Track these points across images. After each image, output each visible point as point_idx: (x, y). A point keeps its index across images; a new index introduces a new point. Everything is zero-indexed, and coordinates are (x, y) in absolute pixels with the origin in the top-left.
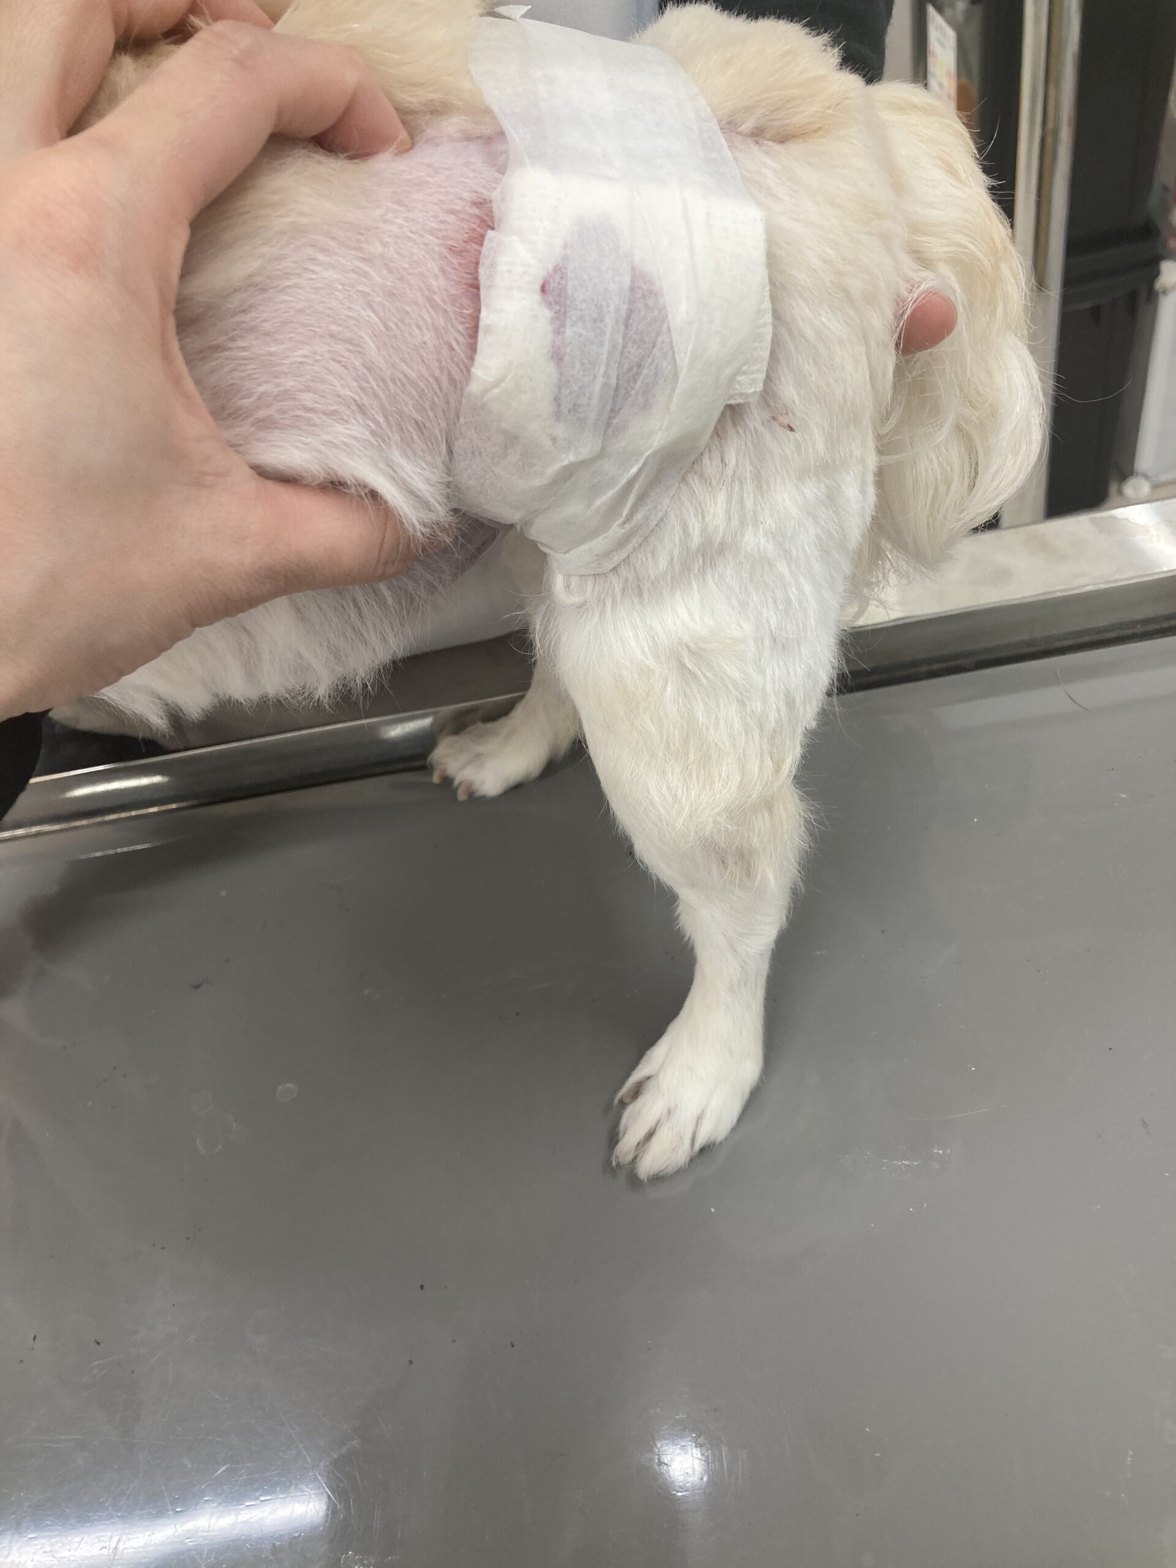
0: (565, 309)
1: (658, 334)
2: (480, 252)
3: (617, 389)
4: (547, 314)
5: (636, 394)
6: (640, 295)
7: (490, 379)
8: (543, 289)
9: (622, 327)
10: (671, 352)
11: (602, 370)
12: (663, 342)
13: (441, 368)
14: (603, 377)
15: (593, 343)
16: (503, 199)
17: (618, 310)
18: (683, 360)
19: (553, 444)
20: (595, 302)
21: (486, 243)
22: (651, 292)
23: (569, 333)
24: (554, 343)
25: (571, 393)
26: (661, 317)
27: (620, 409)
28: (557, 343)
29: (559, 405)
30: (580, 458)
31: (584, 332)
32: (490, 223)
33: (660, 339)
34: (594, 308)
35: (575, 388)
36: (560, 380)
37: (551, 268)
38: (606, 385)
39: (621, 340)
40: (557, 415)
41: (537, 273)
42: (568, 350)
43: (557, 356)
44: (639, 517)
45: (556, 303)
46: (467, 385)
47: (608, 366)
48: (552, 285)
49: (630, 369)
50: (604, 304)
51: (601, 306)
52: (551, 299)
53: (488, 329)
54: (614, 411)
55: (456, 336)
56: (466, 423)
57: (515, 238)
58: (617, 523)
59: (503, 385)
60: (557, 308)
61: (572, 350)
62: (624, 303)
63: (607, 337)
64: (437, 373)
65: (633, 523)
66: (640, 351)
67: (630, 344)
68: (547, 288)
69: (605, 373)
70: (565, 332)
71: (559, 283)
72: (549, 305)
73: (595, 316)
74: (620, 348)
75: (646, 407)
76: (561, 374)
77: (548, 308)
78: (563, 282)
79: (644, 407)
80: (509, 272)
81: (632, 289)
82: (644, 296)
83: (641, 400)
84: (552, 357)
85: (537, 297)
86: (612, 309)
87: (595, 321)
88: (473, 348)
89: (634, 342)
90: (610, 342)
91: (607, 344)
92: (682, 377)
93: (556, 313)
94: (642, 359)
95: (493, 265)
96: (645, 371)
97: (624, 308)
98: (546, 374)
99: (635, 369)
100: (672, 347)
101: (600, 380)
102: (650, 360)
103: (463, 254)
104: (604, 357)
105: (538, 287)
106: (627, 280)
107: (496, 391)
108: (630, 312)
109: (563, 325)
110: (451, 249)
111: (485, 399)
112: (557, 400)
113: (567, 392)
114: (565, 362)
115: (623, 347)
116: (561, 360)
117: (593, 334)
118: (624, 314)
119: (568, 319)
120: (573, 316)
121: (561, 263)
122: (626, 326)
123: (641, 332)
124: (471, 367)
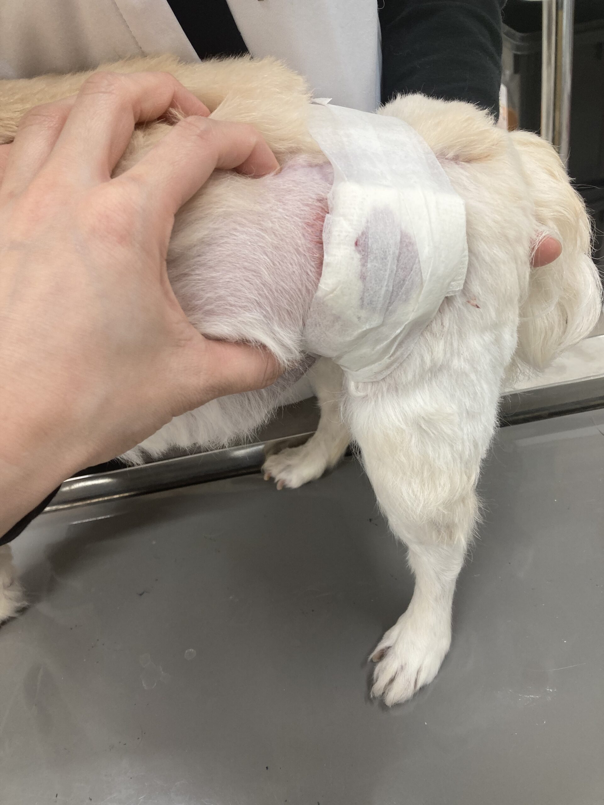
0: (368, 254)
1: (414, 264)
2: (322, 226)
3: (392, 292)
4: (358, 256)
5: (402, 294)
6: (405, 245)
7: (328, 290)
8: (356, 244)
9: (396, 261)
10: (420, 273)
11: (386, 283)
12: (416, 268)
13: (302, 284)
14: (386, 286)
15: (381, 270)
16: (333, 198)
17: (394, 253)
18: (426, 276)
19: (359, 320)
20: (383, 249)
21: (326, 220)
22: (410, 243)
23: (369, 265)
25: (369, 295)
26: (415, 256)
27: (393, 302)
28: (363, 271)
29: (363, 301)
30: (372, 326)
31: (377, 265)
32: (327, 211)
33: (415, 266)
34: (382, 253)
35: (372, 292)
36: (364, 289)
37: (360, 233)
38: (387, 290)
39: (395, 268)
40: (362, 306)
41: (353, 236)
42: (369, 274)
43: (363, 277)
44: (398, 353)
45: (363, 251)
46: (316, 292)
47: (388, 281)
48: (361, 242)
49: (400, 282)
50: (387, 250)
51: (386, 252)
52: (360, 248)
53: (328, 265)
54: (390, 303)
55: (311, 269)
56: (313, 311)
57: (342, 218)
58: (387, 357)
59: (335, 292)
60: (363, 253)
61: (370, 274)
62: (397, 249)
63: (389, 266)
64: (300, 286)
65: (395, 356)
66: (405, 273)
67: (399, 270)
68: (358, 243)
69: (386, 285)
70: (367, 265)
71: (364, 241)
72: (359, 252)
73: (382, 256)
74: (394, 272)
75: (406, 301)
76: (365, 286)
77: (359, 253)
78: (366, 240)
79: (405, 300)
80: (339, 235)
81: (401, 242)
82: (407, 246)
83: (404, 297)
84: (360, 278)
85: (353, 248)
86: (391, 252)
87: (382, 259)
88: (320, 274)
89: (402, 269)
90: (390, 269)
91: (388, 270)
92: (425, 285)
93: (363, 256)
94: (405, 277)
95: (330, 232)
96: (407, 283)
97: (397, 252)
98: (358, 285)
99: (402, 282)
100: (420, 270)
101: (384, 289)
102: (409, 277)
103: (314, 226)
104: (387, 277)
105: (354, 243)
106: (399, 237)
107: (331, 295)
108: (400, 253)
109: (366, 262)
110: (308, 224)
111: (325, 299)
112: (362, 299)
113: (367, 295)
114: (367, 280)
115: (396, 271)
116: (365, 279)
117: (381, 266)
118: (397, 254)
119: (369, 259)
120: (372, 257)
121: (365, 230)
122: (398, 261)
123: (406, 263)
124: (318, 284)
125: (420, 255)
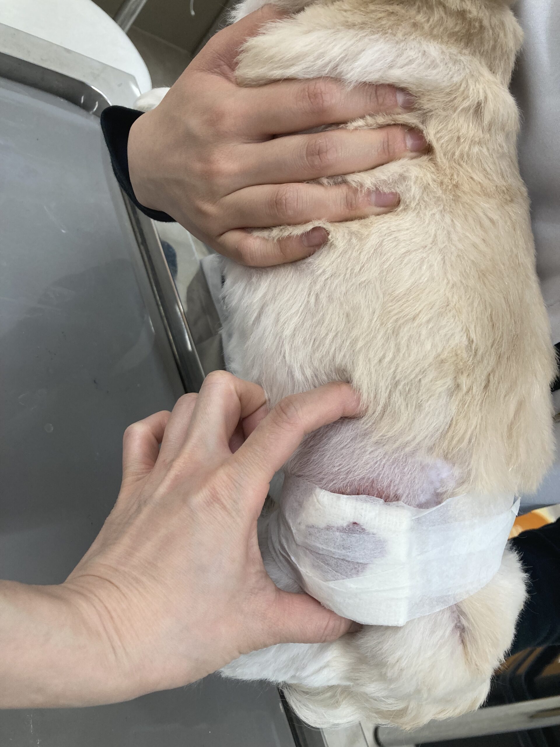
0: (347, 533)
1: (341, 574)
2: (373, 496)
3: (319, 554)
4: (345, 525)
5: (318, 562)
6: (356, 566)
7: (320, 497)
8: (355, 523)
9: (342, 558)
10: (334, 579)
12: (338, 576)
13: (325, 475)
15: (335, 544)
16: (397, 506)
17: (348, 556)
18: (331, 584)
19: (298, 524)
22: (358, 571)
23: (338, 534)
24: (334, 527)
25: (316, 533)
26: (348, 576)
27: (312, 554)
29: (311, 527)
30: (294, 535)
31: (338, 541)
32: (388, 500)
33: (339, 574)
34: (348, 546)
35: (317, 535)
36: (320, 528)
37: (364, 527)
38: (319, 549)
39: (336, 557)
40: (308, 526)
41: (361, 521)
42: (331, 533)
43: (328, 528)
44: (281, 558)
45: (349, 529)
47: (327, 550)
48: (357, 527)
49: (327, 561)
50: (350, 551)
51: (349, 549)
52: (351, 527)
53: (339, 498)
54: (311, 551)
55: (338, 484)
57: (377, 512)
59: (317, 503)
60: (347, 529)
62: (351, 559)
63: (337, 551)
66: (334, 565)
67: (336, 561)
68: (355, 525)
70: (338, 532)
72: (348, 526)
73: (345, 546)
75: (314, 566)
78: (358, 532)
81: (358, 563)
82: (356, 568)
83: (316, 564)
84: (328, 526)
85: (352, 521)
86: (348, 554)
88: (334, 491)
89: (336, 562)
90: (335, 552)
91: (334, 550)
92: (325, 583)
93: (345, 528)
94: (331, 566)
95: (366, 501)
96: (326, 567)
97: (349, 559)
98: (322, 522)
100: (336, 580)
101: (321, 546)
102: (330, 569)
103: (372, 489)
104: (329, 549)
105: (356, 521)
106: (361, 561)
107: (316, 500)
108: (349, 562)
109: (341, 531)
110: (373, 482)
111: (313, 495)
113: (316, 531)
114: (327, 531)
115: (334, 558)
116: (327, 530)
117: (338, 544)
118: (347, 559)
119: (343, 534)
120: (345, 536)
121: (366, 532)
122: (343, 560)
123: (341, 566)
124: (326, 490)
125: (348, 579)
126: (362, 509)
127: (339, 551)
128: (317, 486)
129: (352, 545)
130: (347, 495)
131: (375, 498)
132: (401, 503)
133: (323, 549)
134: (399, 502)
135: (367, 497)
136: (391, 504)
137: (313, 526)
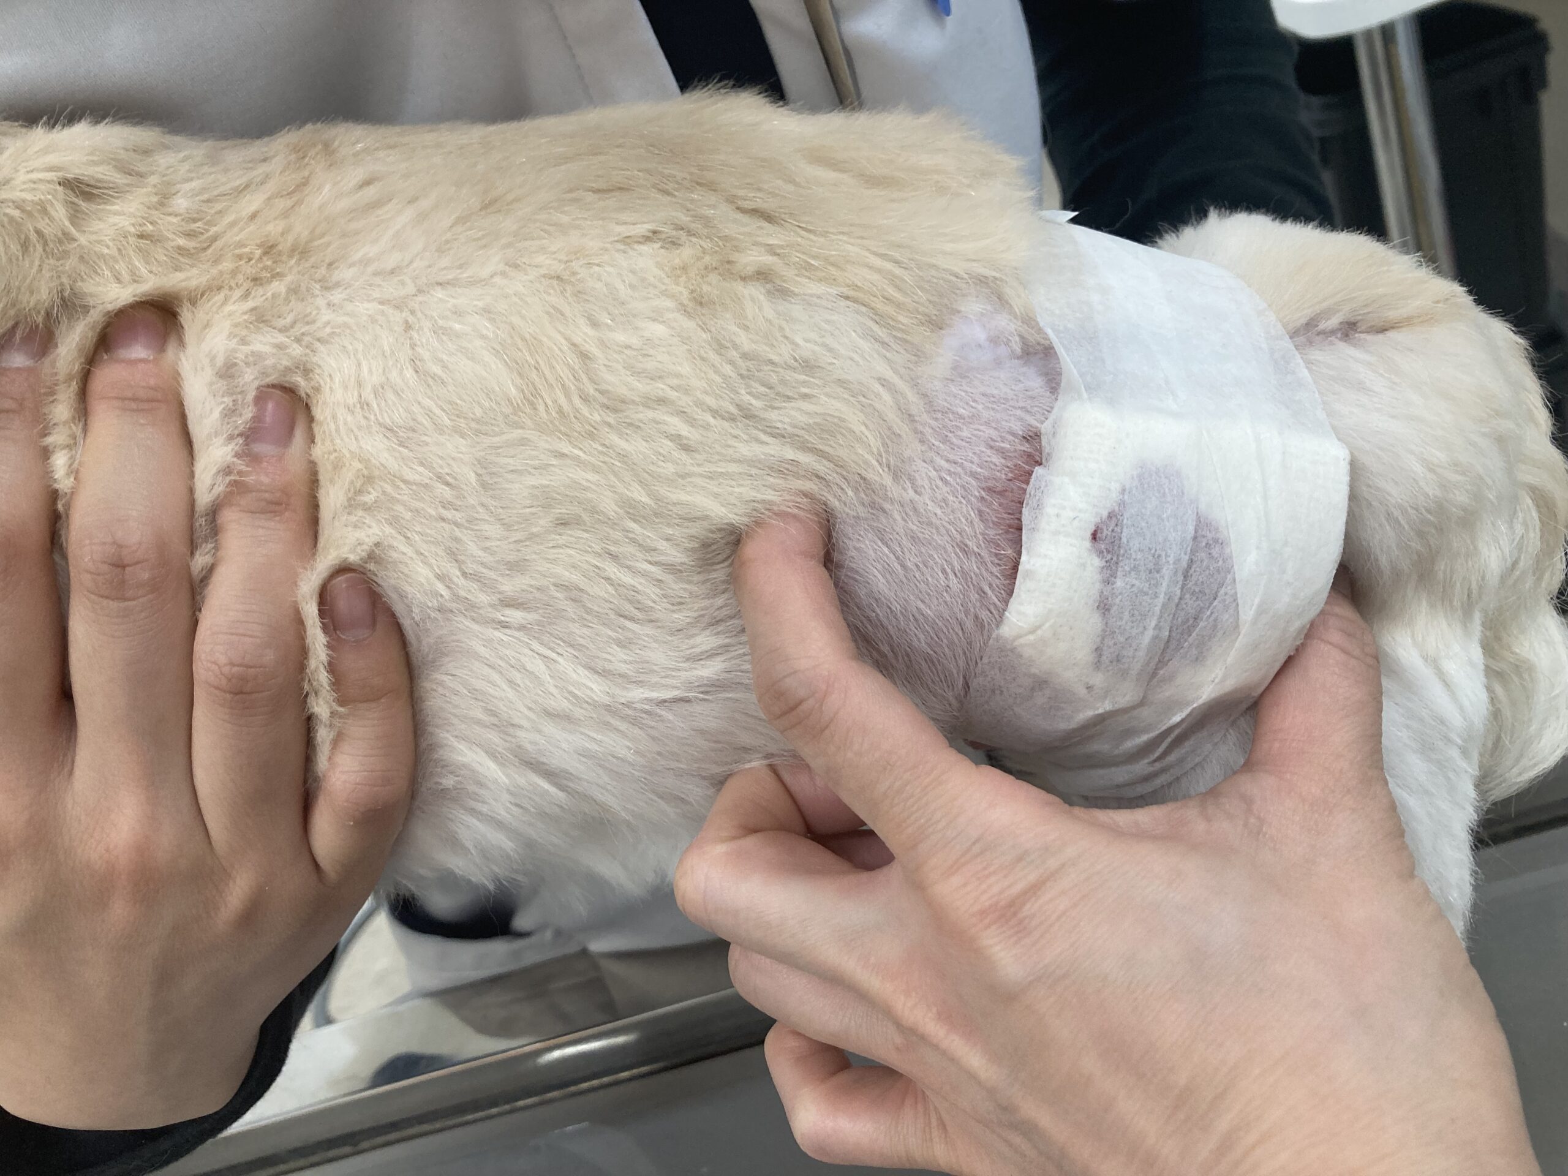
0: (1118, 559)
1: (1221, 585)
2: (1025, 490)
3: (1168, 641)
4: (1097, 562)
5: (1190, 645)
6: (1204, 544)
7: (1025, 626)
8: (1094, 536)
9: (1181, 578)
10: (1234, 604)
11: (1154, 623)
12: (1226, 594)
14: (1154, 629)
15: (1146, 594)
16: (1054, 434)
17: (1178, 561)
18: (1247, 614)
19: (1089, 692)
20: (1153, 551)
22: (1216, 541)
23: (1119, 583)
24: (1102, 592)
25: (1115, 644)
26: (1226, 568)
27: (1169, 661)
28: (1105, 593)
29: (1100, 655)
30: (1117, 706)
31: (1137, 583)
32: (1038, 459)
33: (1222, 591)
34: (1151, 558)
35: (1122, 639)
36: (1104, 631)
37: (1105, 514)
38: (1156, 638)
39: (1178, 592)
40: (1097, 665)
41: (1089, 519)
42: (1117, 601)
43: (1104, 607)
44: (1172, 758)
45: (1108, 552)
47: (1161, 617)
48: (1105, 532)
49: (1186, 621)
50: (1163, 554)
51: (1159, 556)
52: (1103, 546)
53: (1029, 574)
54: (1162, 663)
55: (991, 577)
56: (989, 663)
57: (1066, 480)
58: (1146, 761)
59: (1039, 632)
60: (1109, 557)
61: (1121, 601)
62: (1185, 553)
63: (1163, 588)
65: (1165, 762)
66: (1199, 602)
67: (1188, 596)
68: (1099, 535)
69: (1156, 625)
70: (1114, 583)
71: (1113, 531)
72: (1100, 553)
73: (1151, 566)
74: (1176, 600)
75: (1199, 659)
76: (1106, 624)
77: (1099, 557)
78: (1118, 529)
79: (1197, 659)
81: (1195, 538)
82: (1208, 545)
83: (1194, 651)
84: (1098, 607)
85: (1088, 544)
86: (1171, 560)
87: (1150, 572)
88: (1009, 592)
89: (1193, 594)
90: (1165, 594)
91: (1162, 596)
92: (1244, 630)
93: (1107, 562)
94: (1200, 611)
95: (1039, 506)
96: (1202, 624)
97: (1185, 559)
98: (1093, 623)
99: (1191, 621)
100: (1235, 600)
101: (1150, 633)
102: (1209, 613)
103: (1007, 494)
104: (1157, 609)
105: (1089, 535)
106: (1191, 529)
107: (1031, 637)
108: (1191, 561)
109: (1114, 575)
111: (1016, 643)
112: (1099, 651)
113: (1111, 643)
114: (1112, 612)
115: (1181, 599)
116: (1108, 610)
117: (1147, 585)
118: (1184, 564)
119: (1120, 569)
120: (1125, 565)
121: (1116, 509)
122: (1185, 577)
123: (1202, 582)
124: (1004, 610)
125: (1236, 567)
126: (1058, 515)
127: (1165, 584)
128: (994, 635)
129: (1150, 549)
130: (1019, 554)
131: (1030, 489)
132: (1045, 428)
133: (1157, 627)
134: (1043, 431)
135: (1027, 504)
136: (1047, 449)
137: (1096, 650)
